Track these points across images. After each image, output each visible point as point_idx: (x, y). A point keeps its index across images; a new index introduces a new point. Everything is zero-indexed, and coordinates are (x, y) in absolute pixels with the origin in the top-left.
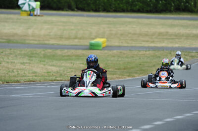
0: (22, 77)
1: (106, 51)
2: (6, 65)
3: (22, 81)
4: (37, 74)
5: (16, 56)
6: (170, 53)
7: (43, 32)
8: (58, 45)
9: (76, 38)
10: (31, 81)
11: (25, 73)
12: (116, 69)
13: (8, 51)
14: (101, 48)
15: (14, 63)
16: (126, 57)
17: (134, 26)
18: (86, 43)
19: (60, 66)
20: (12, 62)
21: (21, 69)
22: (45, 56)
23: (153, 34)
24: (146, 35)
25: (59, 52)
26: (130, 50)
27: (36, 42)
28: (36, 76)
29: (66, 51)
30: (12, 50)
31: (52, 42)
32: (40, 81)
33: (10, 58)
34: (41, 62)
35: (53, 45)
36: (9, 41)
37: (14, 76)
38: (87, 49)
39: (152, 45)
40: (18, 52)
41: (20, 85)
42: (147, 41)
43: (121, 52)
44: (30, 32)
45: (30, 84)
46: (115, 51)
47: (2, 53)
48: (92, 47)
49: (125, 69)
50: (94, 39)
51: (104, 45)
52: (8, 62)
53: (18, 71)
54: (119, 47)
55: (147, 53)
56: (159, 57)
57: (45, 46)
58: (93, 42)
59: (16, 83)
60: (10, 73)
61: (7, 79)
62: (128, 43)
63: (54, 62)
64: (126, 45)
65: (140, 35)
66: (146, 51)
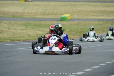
0: (22, 37)
1: (70, 22)
2: (12, 30)
3: (22, 40)
4: (30, 36)
5: (18, 25)
6: (108, 22)
7: (33, 11)
8: (42, 18)
9: (53, 14)
10: (27, 40)
11: (23, 35)
12: (76, 32)
13: (13, 22)
14: (67, 20)
15: (17, 29)
16: (82, 25)
17: (87, 7)
18: (59, 17)
19: (43, 31)
20: (15, 29)
21: (21, 33)
22: (35, 25)
23: (98, 11)
24: (94, 12)
25: (43, 22)
26: (84, 21)
27: (29, 17)
28: (30, 37)
29: (47, 22)
30: (16, 22)
31: (39, 17)
32: (32, 40)
33: (14, 26)
34: (32, 28)
35: (39, 18)
36: (14, 17)
37: (17, 37)
38: (59, 21)
39: (97, 18)
40: (20, 23)
41: (21, 42)
42: (94, 16)
43: (79, 22)
44: (26, 11)
45: (26, 42)
46: (75, 22)
47: (10, 23)
48: (62, 19)
49: (81, 32)
50: (63, 15)
51: (69, 18)
52: (13, 29)
53: (19, 34)
54: (78, 19)
55: (94, 22)
56: (101, 25)
57: (35, 19)
58: (63, 16)
59: (18, 41)
60: (15, 36)
61: (13, 39)
62: (83, 17)
63: (41, 29)
64: (82, 18)
65: (90, 12)
66: (94, 21)
